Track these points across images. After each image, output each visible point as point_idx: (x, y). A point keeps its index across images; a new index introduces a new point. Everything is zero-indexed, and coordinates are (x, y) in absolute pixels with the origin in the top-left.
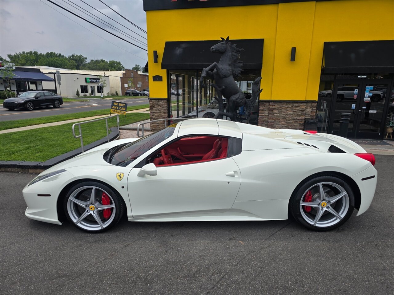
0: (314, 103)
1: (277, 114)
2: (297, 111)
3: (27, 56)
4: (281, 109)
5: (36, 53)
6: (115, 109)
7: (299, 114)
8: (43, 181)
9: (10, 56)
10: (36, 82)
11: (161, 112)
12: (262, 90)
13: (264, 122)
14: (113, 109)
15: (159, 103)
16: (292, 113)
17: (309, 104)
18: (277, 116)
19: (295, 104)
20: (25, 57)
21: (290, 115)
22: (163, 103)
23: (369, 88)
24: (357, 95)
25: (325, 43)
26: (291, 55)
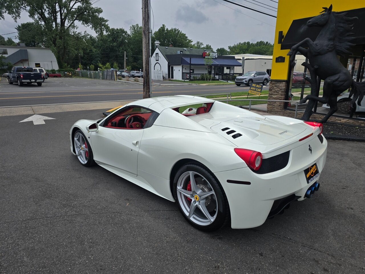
3: (241, 46)
5: (248, 43)
6: (253, 90)
9: (230, 48)
10: (230, 67)
11: (279, 94)
14: (251, 90)
15: (278, 84)
20: (240, 47)
22: (282, 85)
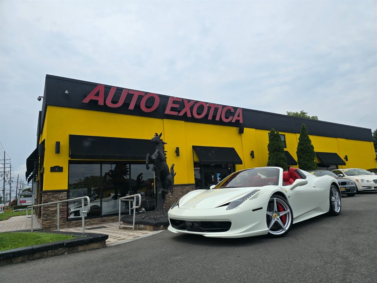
0: (193, 186)
8: (250, 199)
12: (176, 173)
15: (56, 195)
17: (191, 186)
19: (182, 187)
22: (63, 195)
23: (219, 174)
24: (214, 179)
25: (193, 146)
26: (176, 153)
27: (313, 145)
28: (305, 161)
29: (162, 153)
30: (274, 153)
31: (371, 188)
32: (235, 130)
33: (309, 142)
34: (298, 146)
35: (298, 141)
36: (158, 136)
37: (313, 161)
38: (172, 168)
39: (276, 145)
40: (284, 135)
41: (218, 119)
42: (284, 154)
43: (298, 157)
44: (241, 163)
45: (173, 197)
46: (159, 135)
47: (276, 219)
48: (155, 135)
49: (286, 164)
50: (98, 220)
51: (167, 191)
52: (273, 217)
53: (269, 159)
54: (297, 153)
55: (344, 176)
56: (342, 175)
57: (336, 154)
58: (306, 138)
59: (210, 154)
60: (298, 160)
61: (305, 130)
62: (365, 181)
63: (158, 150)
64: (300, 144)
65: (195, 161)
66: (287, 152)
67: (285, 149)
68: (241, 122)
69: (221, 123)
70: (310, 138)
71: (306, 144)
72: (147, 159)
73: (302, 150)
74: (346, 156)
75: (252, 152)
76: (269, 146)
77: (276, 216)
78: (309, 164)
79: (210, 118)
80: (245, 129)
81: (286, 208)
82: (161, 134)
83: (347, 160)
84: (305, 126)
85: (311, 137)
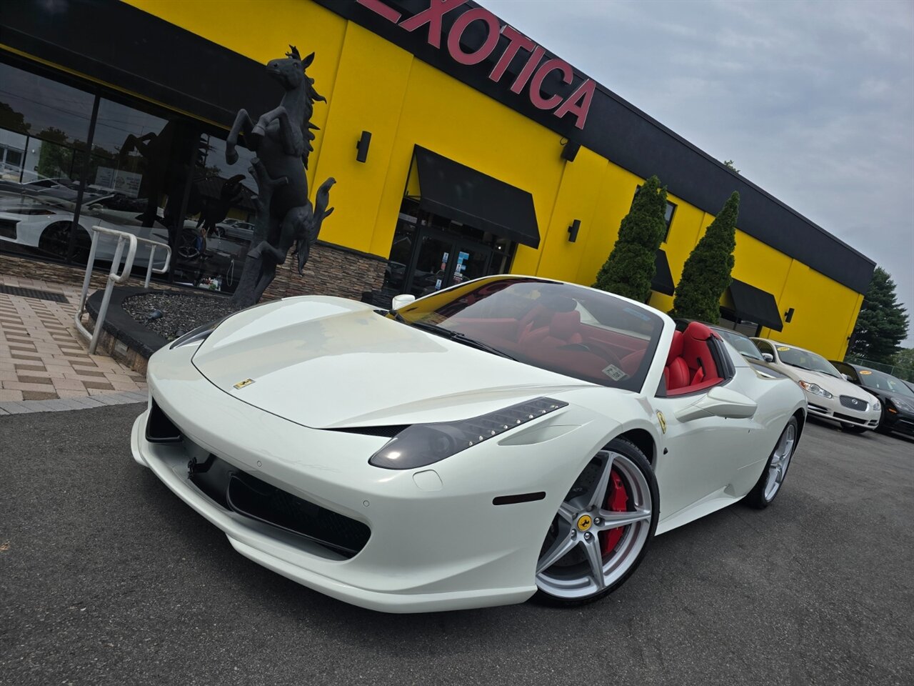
0: (382, 263)
1: (310, 272)
2: (350, 273)
4: (320, 262)
7: (355, 280)
8: (501, 443)
12: (332, 209)
13: (278, 286)
16: (340, 275)
17: (375, 263)
18: (309, 276)
19: (349, 257)
21: (336, 278)
23: (464, 256)
24: (446, 263)
25: (416, 146)
26: (358, 147)
27: (735, 258)
28: (696, 291)
29: (295, 127)
30: (631, 247)
31: (825, 413)
32: (552, 142)
33: (729, 245)
34: (697, 248)
35: (703, 234)
36: (298, 62)
37: (715, 298)
38: (324, 190)
39: (645, 226)
40: (675, 206)
41: (517, 87)
42: (655, 257)
43: (683, 275)
44: (534, 243)
45: (313, 277)
46: (303, 56)
47: (581, 538)
48: (291, 52)
49: (650, 285)
50: (55, 269)
51: (283, 255)
52: (574, 527)
53: (613, 256)
54: (686, 264)
55: (774, 360)
56: (771, 356)
57: (771, 297)
58: (726, 233)
59: (458, 189)
60: (680, 283)
61: (735, 211)
62: (821, 390)
63: (283, 108)
64: (703, 245)
65: (409, 194)
66: (663, 253)
67: (663, 247)
68: (580, 124)
69: (520, 104)
70: (735, 236)
71: (719, 248)
72: (234, 126)
73: (701, 261)
74: (791, 311)
75: (577, 223)
76: (627, 223)
77: (586, 522)
78: (701, 304)
79: (496, 75)
80: (583, 152)
81: (641, 503)
82: (310, 59)
83: (788, 320)
84: (739, 199)
85: (739, 237)
